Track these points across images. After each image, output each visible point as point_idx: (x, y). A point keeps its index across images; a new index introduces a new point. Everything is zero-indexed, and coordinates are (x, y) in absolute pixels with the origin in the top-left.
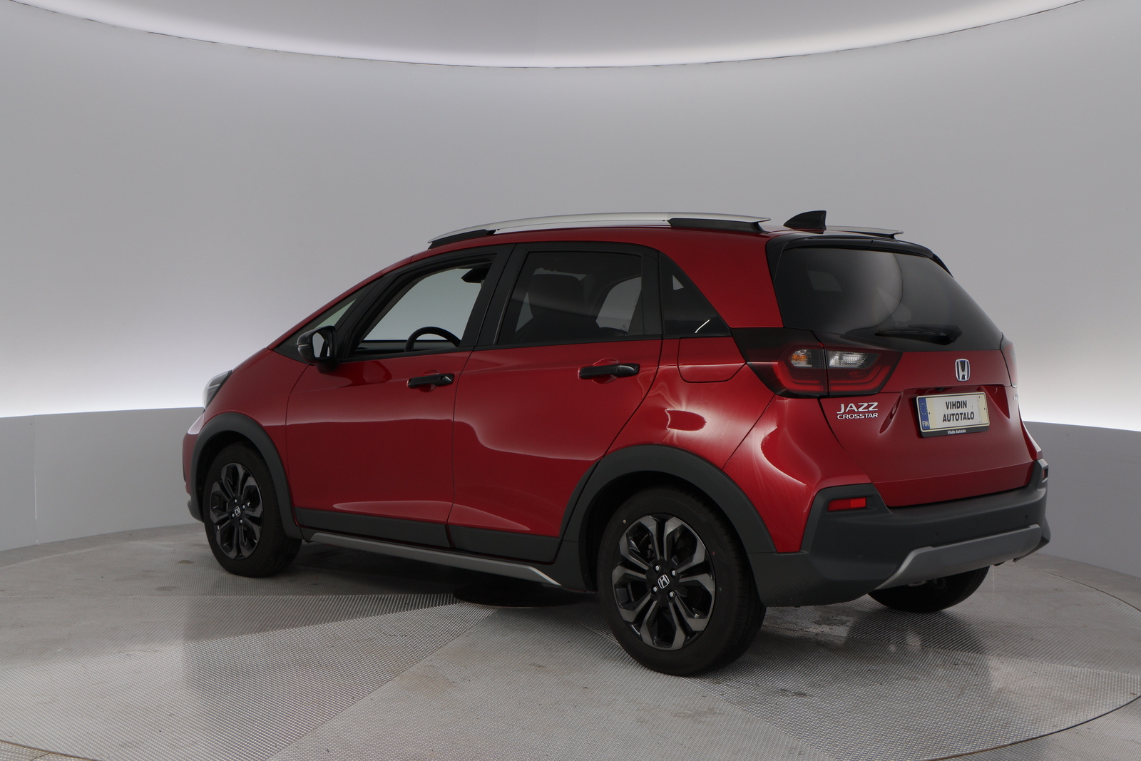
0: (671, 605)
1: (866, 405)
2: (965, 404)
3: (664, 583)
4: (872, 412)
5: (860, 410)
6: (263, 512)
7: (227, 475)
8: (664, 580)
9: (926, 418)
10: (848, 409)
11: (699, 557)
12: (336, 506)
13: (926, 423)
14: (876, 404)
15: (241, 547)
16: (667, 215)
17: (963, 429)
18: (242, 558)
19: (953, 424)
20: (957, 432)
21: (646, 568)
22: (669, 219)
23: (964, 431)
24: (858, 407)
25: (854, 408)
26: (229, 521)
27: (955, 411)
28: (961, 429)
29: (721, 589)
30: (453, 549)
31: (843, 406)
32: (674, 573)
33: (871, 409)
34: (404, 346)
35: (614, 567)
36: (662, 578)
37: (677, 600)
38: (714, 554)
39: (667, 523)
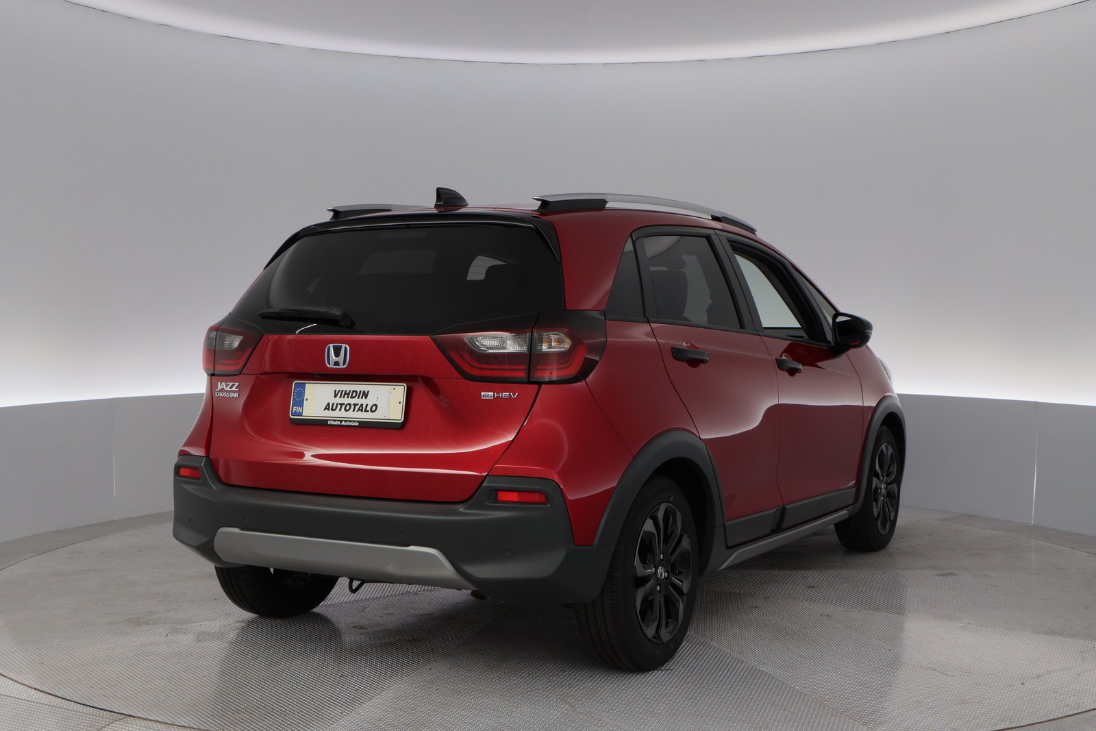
1: (231, 384)
2: (365, 395)
9: (301, 404)
13: (299, 409)
17: (354, 421)
19: (340, 414)
20: (343, 423)
23: (357, 424)
24: (227, 385)
25: (225, 387)
27: (346, 400)
28: (350, 421)
33: (234, 389)
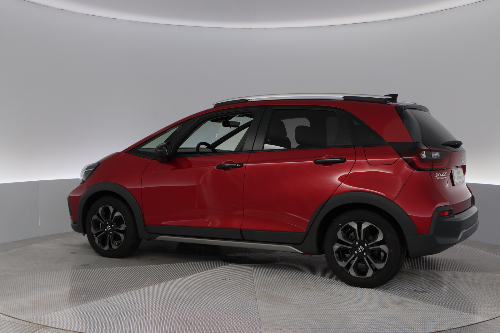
0: (365, 259)
1: (443, 173)
2: (460, 173)
3: (361, 249)
4: (445, 176)
5: (442, 175)
6: (126, 228)
7: (102, 211)
8: (361, 248)
9: (454, 178)
10: (439, 175)
11: (380, 238)
12: (163, 223)
13: (455, 180)
14: (446, 173)
15: (112, 244)
16: (342, 95)
18: (113, 249)
19: (459, 180)
21: (352, 244)
22: (343, 96)
24: (441, 174)
25: (440, 175)
26: (103, 233)
28: (460, 183)
29: (392, 251)
30: (243, 240)
31: (437, 174)
32: (366, 245)
33: (445, 175)
34: (195, 150)
35: (334, 245)
36: (360, 248)
37: (368, 256)
38: (388, 236)
39: (363, 224)
